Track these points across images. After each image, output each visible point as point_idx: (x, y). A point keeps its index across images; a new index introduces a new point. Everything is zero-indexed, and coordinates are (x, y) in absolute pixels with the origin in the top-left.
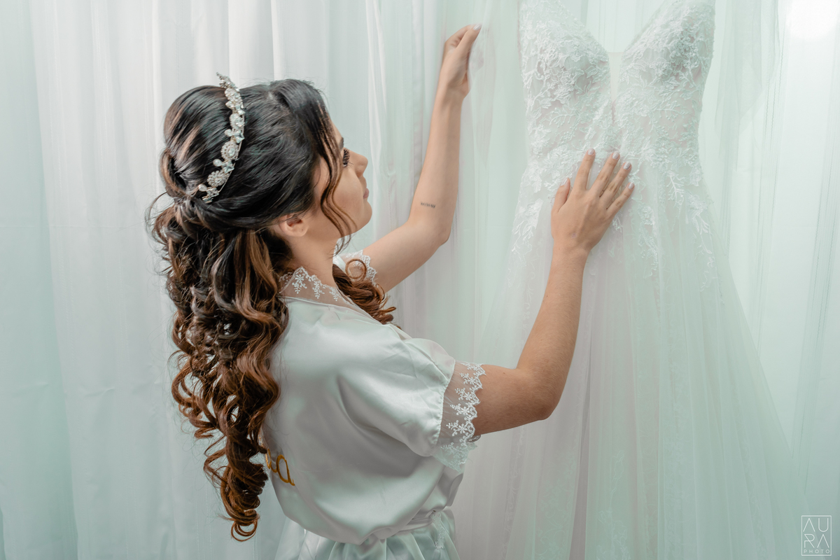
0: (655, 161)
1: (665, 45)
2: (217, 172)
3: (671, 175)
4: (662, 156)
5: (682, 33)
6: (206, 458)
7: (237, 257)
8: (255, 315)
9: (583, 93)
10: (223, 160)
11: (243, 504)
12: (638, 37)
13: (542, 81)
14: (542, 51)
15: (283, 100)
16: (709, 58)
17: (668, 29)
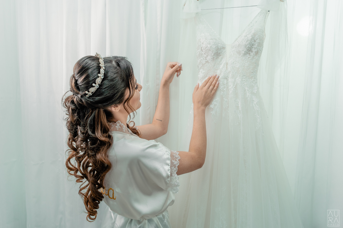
0: (241, 83)
1: (245, 43)
2: (93, 88)
3: (246, 88)
4: (244, 82)
5: (251, 39)
6: (80, 189)
7: (96, 117)
8: (103, 139)
9: (216, 59)
10: (95, 84)
11: (94, 207)
12: (237, 39)
13: (202, 54)
14: (203, 44)
15: (118, 65)
16: (261, 48)
17: (247, 38)
